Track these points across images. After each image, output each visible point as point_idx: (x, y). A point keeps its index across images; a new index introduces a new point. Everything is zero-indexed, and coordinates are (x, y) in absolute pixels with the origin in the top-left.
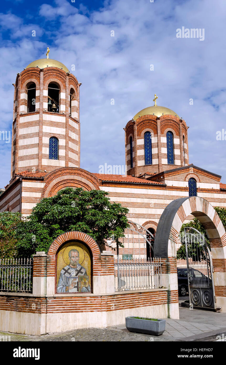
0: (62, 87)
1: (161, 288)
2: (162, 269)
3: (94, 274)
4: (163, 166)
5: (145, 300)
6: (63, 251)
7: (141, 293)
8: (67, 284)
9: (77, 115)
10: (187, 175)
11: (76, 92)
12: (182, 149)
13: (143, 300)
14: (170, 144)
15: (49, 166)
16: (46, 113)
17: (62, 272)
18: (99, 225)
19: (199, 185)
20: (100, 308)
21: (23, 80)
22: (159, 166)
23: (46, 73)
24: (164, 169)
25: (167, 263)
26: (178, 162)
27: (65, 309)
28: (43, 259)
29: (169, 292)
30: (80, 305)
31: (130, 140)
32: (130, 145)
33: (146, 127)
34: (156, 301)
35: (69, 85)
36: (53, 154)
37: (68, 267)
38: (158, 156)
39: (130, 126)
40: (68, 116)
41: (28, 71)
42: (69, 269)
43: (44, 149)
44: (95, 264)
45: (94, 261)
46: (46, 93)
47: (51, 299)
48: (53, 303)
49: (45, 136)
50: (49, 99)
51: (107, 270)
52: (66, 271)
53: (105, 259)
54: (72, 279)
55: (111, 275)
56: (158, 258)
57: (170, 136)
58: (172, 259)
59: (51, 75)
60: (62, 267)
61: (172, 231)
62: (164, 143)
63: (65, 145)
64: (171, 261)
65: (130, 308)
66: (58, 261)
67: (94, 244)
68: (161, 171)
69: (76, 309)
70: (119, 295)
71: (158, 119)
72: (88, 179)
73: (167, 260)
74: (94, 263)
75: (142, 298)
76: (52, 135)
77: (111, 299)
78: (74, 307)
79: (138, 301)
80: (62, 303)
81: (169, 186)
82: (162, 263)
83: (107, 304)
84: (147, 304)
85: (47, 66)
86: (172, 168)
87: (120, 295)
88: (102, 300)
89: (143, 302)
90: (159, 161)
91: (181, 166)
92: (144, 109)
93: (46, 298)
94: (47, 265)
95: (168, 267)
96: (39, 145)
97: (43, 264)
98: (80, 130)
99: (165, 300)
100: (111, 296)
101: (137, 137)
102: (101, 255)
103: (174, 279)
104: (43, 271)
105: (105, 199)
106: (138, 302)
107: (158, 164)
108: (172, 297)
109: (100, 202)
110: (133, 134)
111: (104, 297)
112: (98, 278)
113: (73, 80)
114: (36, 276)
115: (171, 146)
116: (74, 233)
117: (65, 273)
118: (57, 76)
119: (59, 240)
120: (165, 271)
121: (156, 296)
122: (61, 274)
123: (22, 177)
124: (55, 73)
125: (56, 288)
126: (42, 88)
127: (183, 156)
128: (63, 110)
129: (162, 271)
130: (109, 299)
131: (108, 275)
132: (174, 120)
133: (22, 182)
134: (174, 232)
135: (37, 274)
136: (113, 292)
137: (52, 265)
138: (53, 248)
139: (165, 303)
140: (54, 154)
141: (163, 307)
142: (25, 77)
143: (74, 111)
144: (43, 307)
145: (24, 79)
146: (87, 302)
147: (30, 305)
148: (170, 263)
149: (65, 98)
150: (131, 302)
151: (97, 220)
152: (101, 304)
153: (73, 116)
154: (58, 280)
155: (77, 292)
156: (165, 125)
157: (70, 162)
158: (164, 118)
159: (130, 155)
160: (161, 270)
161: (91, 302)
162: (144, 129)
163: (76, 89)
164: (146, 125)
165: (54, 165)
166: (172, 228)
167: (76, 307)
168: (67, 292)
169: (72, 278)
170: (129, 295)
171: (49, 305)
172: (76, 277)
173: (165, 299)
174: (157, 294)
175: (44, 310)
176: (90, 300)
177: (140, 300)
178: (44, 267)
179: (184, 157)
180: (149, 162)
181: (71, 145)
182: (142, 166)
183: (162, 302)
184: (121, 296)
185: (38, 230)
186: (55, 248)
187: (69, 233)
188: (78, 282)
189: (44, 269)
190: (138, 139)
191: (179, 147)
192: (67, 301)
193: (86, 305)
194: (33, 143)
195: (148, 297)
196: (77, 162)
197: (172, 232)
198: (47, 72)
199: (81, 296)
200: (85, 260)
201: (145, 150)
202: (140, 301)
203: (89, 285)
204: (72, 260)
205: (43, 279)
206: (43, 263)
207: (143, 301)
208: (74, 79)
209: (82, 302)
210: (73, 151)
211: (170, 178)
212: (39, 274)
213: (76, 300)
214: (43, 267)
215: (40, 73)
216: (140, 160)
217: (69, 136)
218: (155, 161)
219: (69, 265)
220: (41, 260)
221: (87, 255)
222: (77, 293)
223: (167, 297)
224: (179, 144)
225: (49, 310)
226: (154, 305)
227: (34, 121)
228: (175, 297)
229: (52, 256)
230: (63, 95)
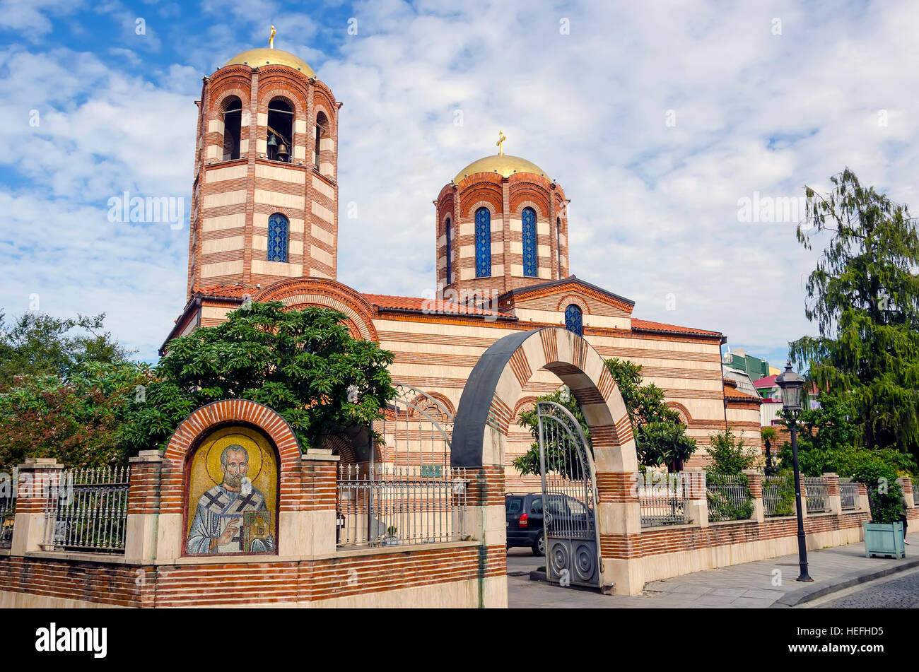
0: (298, 108)
1: (466, 540)
2: (467, 495)
3: (281, 506)
4: (514, 280)
5: (419, 569)
6: (207, 449)
7: (408, 553)
8: (214, 532)
9: (333, 170)
10: (563, 299)
11: (330, 121)
12: (555, 246)
13: (414, 569)
14: (528, 234)
15: (266, 277)
16: (264, 162)
17: (201, 502)
18: (317, 389)
19: (588, 320)
20: (295, 591)
21: (215, 92)
22: (505, 281)
23: (264, 77)
24: (517, 285)
25: (480, 480)
26: (545, 273)
27: (204, 595)
28: (153, 470)
29: (482, 549)
30: (242, 584)
31: (446, 226)
32: (447, 237)
33: (480, 197)
34: (448, 571)
35: (315, 105)
36: (277, 249)
37: (218, 489)
38: (504, 259)
39: (447, 195)
40: (309, 169)
41: (227, 73)
42: (220, 493)
43: (256, 238)
44: (286, 481)
45: (282, 474)
46: (263, 120)
47: (168, 569)
48: (172, 580)
49: (259, 211)
50: (270, 133)
51: (317, 497)
52: (213, 500)
53: (312, 469)
54: (228, 520)
55: (327, 508)
56: (459, 470)
57: (530, 218)
58: (492, 472)
59: (275, 82)
60: (202, 490)
61: (496, 404)
62: (516, 233)
63: (303, 232)
64: (489, 477)
65: (377, 590)
66: (192, 474)
67: (285, 433)
68: (508, 289)
69: (232, 596)
70: (347, 558)
71: (505, 180)
72: (348, 302)
73: (481, 473)
74: (283, 479)
75: (410, 565)
76: (276, 211)
77: (324, 568)
78: (226, 591)
79: (399, 574)
80: (197, 580)
81: (524, 322)
82: (469, 481)
83: (314, 583)
84: (424, 579)
85: (268, 63)
86: (531, 283)
87: (350, 559)
88: (299, 571)
89: (414, 575)
90: (507, 269)
91: (552, 280)
92: (476, 160)
93: (155, 567)
94: (160, 484)
95: (481, 491)
96: (247, 231)
97: (151, 481)
98: (337, 201)
99: (472, 570)
100: (324, 561)
101: (459, 219)
102: (303, 460)
103: (496, 518)
104: (150, 500)
105: (335, 329)
106: (400, 576)
107: (503, 275)
108: (491, 561)
109: (322, 335)
110: (453, 214)
111: (305, 565)
112: (291, 516)
113: (324, 95)
114: (135, 512)
115: (531, 240)
116: (234, 405)
117: (210, 504)
118: (288, 84)
119: (194, 422)
120: (475, 499)
121: (450, 561)
122: (199, 506)
123: (201, 297)
124: (284, 79)
125: (185, 542)
126: (254, 109)
127: (557, 260)
128: (299, 158)
129: (468, 500)
130: (320, 569)
131: (318, 509)
132: (538, 184)
133: (201, 306)
134: (498, 407)
135: (137, 506)
136: (331, 552)
137: (176, 483)
138: (178, 441)
139: (474, 577)
140: (279, 251)
141: (468, 586)
142: (218, 85)
143: (325, 161)
144: (148, 591)
145: (217, 89)
146: (262, 578)
147: (117, 584)
148: (487, 481)
149: (305, 132)
150: (382, 576)
151: (312, 378)
152: (297, 582)
153: (322, 172)
154: (190, 523)
155: (238, 551)
156: (520, 195)
157: (314, 268)
158: (517, 179)
159: (445, 257)
160: (466, 497)
161: (272, 577)
162: (474, 203)
163: (332, 115)
164: (479, 195)
165: (278, 275)
166: (494, 397)
167: (232, 591)
168: (213, 552)
169: (228, 516)
170: (374, 559)
171: (162, 584)
172: (238, 513)
173: (473, 567)
174: (453, 555)
175: (149, 599)
176: (268, 572)
177: (406, 571)
178: (154, 488)
179: (559, 262)
180: (484, 271)
181: (316, 231)
182: (469, 281)
183: (465, 573)
184: (353, 561)
185: (167, 402)
186: (184, 441)
187: (220, 404)
188: (241, 527)
189: (154, 494)
190: (463, 223)
191: (547, 241)
192: (208, 574)
193: (258, 583)
194: (234, 226)
195: (429, 563)
196: (329, 268)
197: (495, 407)
198: (266, 76)
199: (247, 563)
200: (262, 473)
201: (476, 247)
202: (405, 573)
203: (271, 535)
204: (230, 472)
205: (149, 519)
206: (153, 479)
207: (414, 572)
208: (327, 92)
209: (249, 578)
210: (320, 245)
211: (525, 304)
212: (141, 506)
213: (232, 573)
214: (150, 489)
215: (251, 77)
216: (465, 267)
217: (313, 212)
218: (497, 270)
219: (221, 485)
220: (147, 471)
221: (270, 460)
222: (239, 554)
223: (478, 562)
224: (548, 234)
225: (161, 599)
226: (444, 581)
227: (237, 179)
228: (497, 563)
229: (176, 462)
230: (300, 126)
